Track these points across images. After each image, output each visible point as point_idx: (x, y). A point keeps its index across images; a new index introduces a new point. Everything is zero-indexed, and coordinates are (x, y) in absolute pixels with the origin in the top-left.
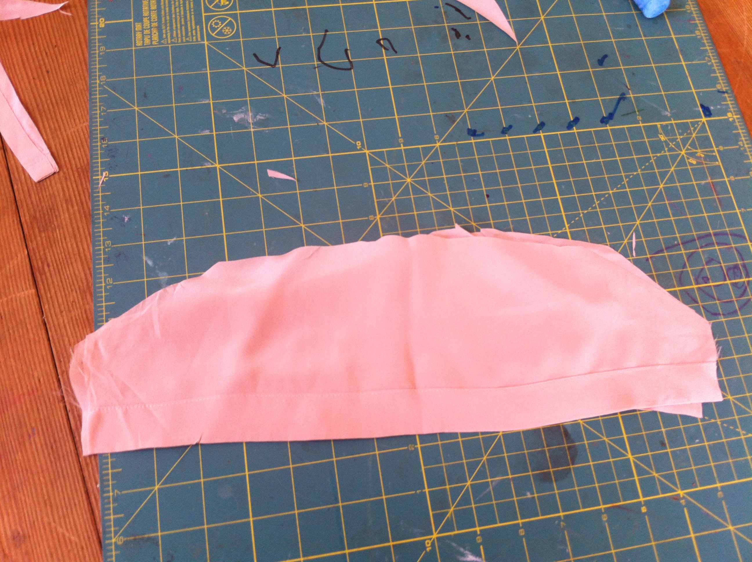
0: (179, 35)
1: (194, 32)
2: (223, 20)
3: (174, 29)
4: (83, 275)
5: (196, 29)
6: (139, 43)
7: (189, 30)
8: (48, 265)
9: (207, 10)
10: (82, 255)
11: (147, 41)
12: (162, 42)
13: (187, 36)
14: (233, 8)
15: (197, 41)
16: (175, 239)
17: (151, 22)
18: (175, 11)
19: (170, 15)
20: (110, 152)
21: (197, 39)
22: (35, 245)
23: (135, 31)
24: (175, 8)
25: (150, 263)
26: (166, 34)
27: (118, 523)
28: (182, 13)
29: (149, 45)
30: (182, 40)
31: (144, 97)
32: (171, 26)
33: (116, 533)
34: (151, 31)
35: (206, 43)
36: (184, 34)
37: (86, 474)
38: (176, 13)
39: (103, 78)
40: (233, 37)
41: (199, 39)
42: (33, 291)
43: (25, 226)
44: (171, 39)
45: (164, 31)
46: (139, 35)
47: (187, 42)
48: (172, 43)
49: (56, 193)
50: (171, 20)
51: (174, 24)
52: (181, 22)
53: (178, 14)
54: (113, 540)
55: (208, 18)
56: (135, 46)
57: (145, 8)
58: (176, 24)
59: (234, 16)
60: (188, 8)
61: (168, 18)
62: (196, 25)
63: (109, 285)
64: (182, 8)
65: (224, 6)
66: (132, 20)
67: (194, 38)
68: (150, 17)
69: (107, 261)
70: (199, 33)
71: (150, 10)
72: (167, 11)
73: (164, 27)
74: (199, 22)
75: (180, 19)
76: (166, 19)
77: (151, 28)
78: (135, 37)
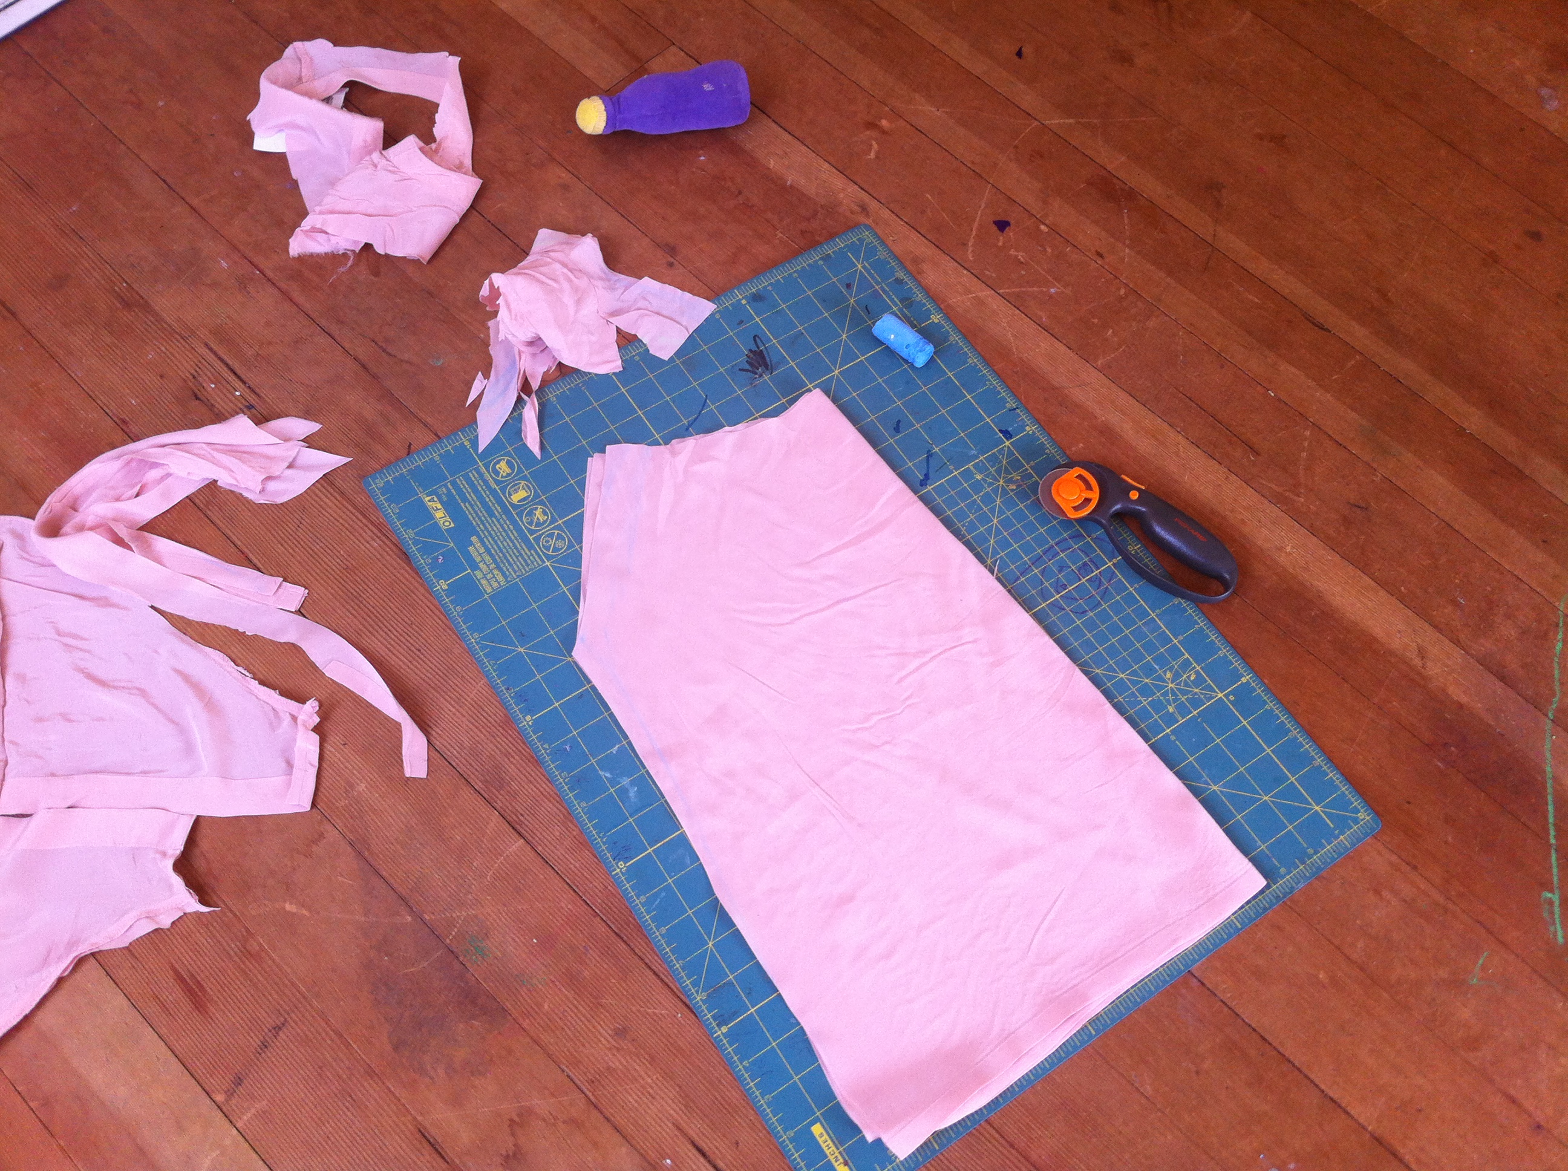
0: (520, 566)
1: (531, 557)
2: (551, 536)
3: (513, 562)
4: (555, 809)
5: (532, 555)
6: (489, 590)
7: (527, 558)
8: (522, 815)
9: (532, 532)
10: (545, 793)
11: (495, 585)
12: (509, 579)
13: (528, 565)
14: (553, 521)
15: (539, 566)
16: (617, 746)
17: (487, 565)
18: (504, 545)
19: (501, 551)
20: (521, 697)
21: (537, 563)
22: (501, 804)
23: (478, 580)
24: (502, 542)
25: (608, 775)
26: (508, 570)
27: (695, 984)
28: (511, 545)
29: (499, 588)
30: (525, 570)
31: (523, 637)
32: (508, 561)
33: (697, 992)
34: (492, 574)
35: (548, 563)
36: (524, 564)
37: (647, 961)
38: (505, 548)
39: (476, 635)
40: (568, 549)
41: (540, 563)
42: (522, 840)
43: (482, 792)
44: (515, 573)
45: (505, 569)
46: (484, 582)
47: (531, 570)
48: (518, 576)
49: (493, 753)
50: (504, 554)
51: (510, 558)
52: (514, 554)
53: (508, 548)
54: (698, 998)
55: (537, 539)
56: (487, 594)
57: (474, 554)
58: (512, 558)
59: (558, 527)
60: (513, 538)
61: (501, 555)
62: (530, 551)
63: (585, 807)
64: (508, 540)
65: (545, 522)
66: (469, 571)
67: (535, 563)
68: (483, 560)
69: (572, 789)
70: (536, 557)
71: (480, 554)
72: (496, 548)
73: (502, 565)
74: (530, 547)
75: (513, 551)
76: (499, 556)
77: (491, 571)
78: (482, 585)
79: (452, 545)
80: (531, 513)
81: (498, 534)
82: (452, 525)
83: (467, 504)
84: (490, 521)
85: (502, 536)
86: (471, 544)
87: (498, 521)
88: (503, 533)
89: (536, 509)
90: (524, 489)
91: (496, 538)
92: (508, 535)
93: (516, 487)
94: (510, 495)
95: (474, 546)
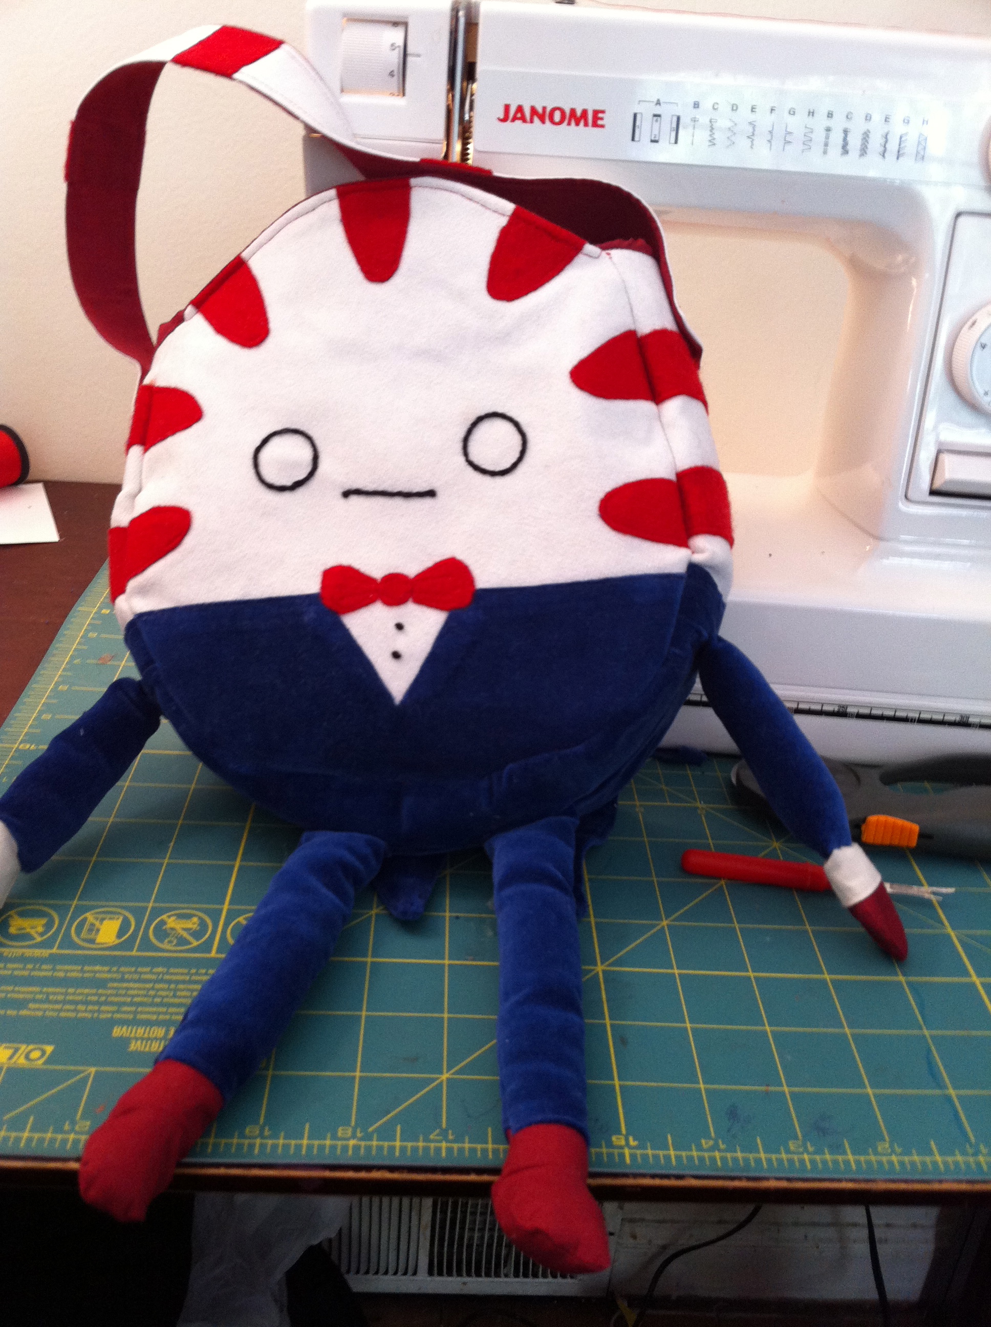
31: (417, 1061)
39: (344, 1131)
69: (838, 1150)
79: (93, 1070)
80: (162, 933)
81: (152, 993)
82: (49, 1049)
83: (31, 1005)
84: (109, 992)
85: (162, 989)
86: (126, 1041)
87: (122, 980)
88: (158, 986)
89: (163, 923)
90: (103, 920)
91: (158, 1000)
92: (169, 982)
93: (86, 927)
94: (92, 941)
95: (137, 1039)
